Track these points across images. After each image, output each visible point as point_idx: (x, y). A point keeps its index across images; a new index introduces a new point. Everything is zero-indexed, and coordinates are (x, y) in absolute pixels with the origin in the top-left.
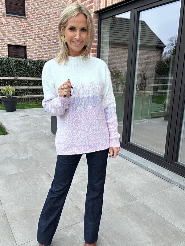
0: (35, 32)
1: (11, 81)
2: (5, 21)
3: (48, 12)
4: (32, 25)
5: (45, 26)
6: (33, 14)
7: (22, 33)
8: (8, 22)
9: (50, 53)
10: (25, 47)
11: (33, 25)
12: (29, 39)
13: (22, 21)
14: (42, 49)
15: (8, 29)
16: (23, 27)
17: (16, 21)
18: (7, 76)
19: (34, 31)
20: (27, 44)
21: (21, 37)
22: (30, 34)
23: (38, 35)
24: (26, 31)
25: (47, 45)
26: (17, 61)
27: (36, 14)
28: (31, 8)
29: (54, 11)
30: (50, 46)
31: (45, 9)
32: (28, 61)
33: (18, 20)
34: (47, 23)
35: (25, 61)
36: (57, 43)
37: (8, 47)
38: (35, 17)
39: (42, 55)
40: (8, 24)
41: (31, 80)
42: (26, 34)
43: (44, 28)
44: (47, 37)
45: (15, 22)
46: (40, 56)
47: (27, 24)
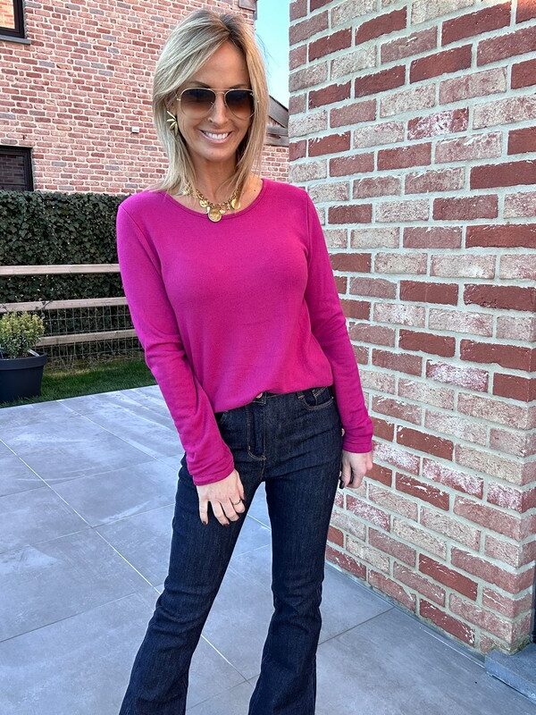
0: (61, 97)
3: (109, 23)
4: (50, 69)
5: (98, 75)
6: (53, 30)
7: (14, 98)
9: (118, 174)
10: (27, 151)
12: (41, 120)
13: (14, 55)
14: (90, 157)
16: (18, 76)
19: (58, 91)
20: (33, 141)
21: (10, 113)
22: (42, 102)
23: (73, 107)
24: (28, 94)
25: (107, 142)
27: (64, 30)
28: (46, 8)
29: (127, 21)
30: (120, 146)
31: (97, 12)
32: (40, 200)
34: (105, 65)
35: (29, 199)
36: (144, 134)
38: (60, 42)
39: (89, 180)
41: (56, 275)
42: (28, 102)
43: (93, 80)
44: (108, 115)
46: (84, 185)
47: (32, 66)
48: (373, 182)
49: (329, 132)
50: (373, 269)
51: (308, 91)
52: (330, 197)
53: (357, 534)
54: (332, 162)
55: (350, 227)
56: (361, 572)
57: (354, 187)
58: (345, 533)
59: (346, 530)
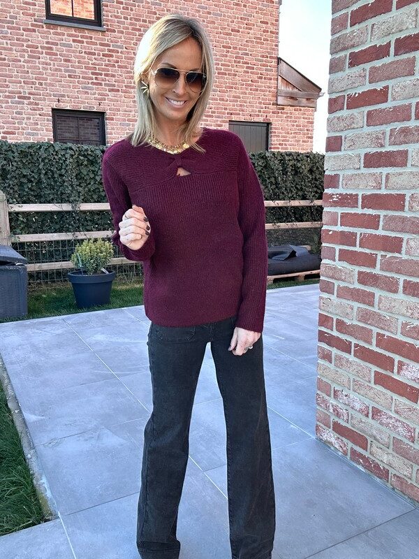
1: (63, 217)
2: (45, 40)
4: (120, 50)
6: (123, 20)
7: (93, 74)
8: (53, 44)
10: (102, 114)
11: (121, 52)
12: (112, 90)
13: (93, 40)
15: (52, 62)
16: (96, 56)
17: (74, 41)
18: (49, 203)
19: (126, 67)
20: (106, 107)
21: (90, 85)
22: (113, 76)
24: (103, 70)
26: (79, 155)
27: (131, 19)
33: (80, 39)
37: (53, 117)
38: (127, 28)
40: (51, 48)
42: (103, 76)
45: (73, 44)
47: (107, 48)
48: (410, 130)
49: (368, 87)
50: (406, 208)
51: (348, 53)
52: (366, 144)
53: (381, 441)
54: (369, 114)
55: (385, 171)
56: (384, 474)
57: (391, 135)
58: (369, 440)
59: (370, 436)
